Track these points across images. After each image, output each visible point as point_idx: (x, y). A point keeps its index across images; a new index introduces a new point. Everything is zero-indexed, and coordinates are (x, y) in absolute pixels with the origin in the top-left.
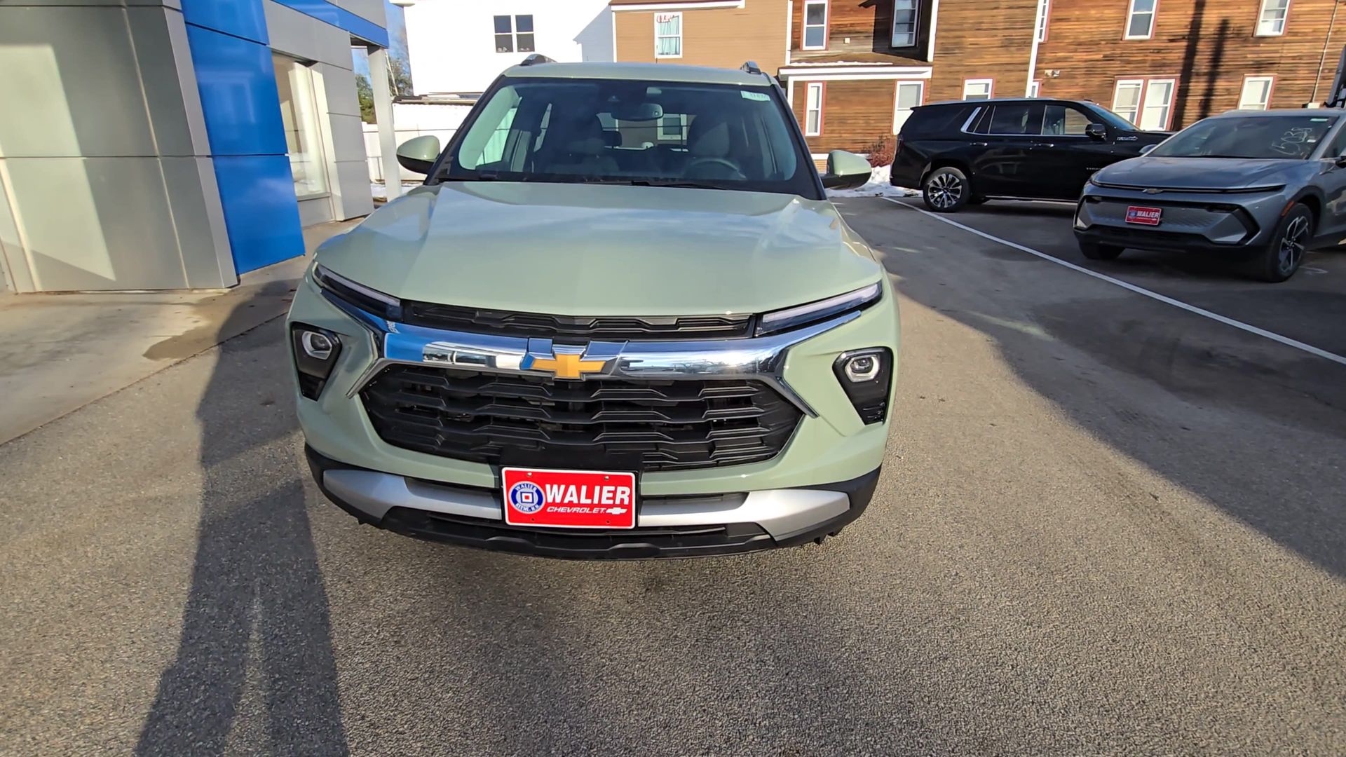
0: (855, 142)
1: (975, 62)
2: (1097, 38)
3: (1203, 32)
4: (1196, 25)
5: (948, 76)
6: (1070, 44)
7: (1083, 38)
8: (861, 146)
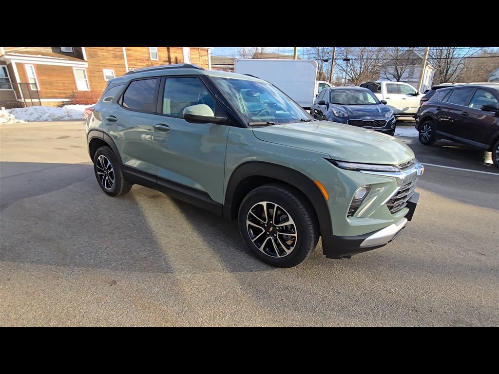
0: (60, 93)
1: (104, 62)
2: (143, 58)
3: (172, 60)
4: (169, 58)
5: (95, 67)
6: (134, 59)
7: (138, 58)
8: (64, 95)
